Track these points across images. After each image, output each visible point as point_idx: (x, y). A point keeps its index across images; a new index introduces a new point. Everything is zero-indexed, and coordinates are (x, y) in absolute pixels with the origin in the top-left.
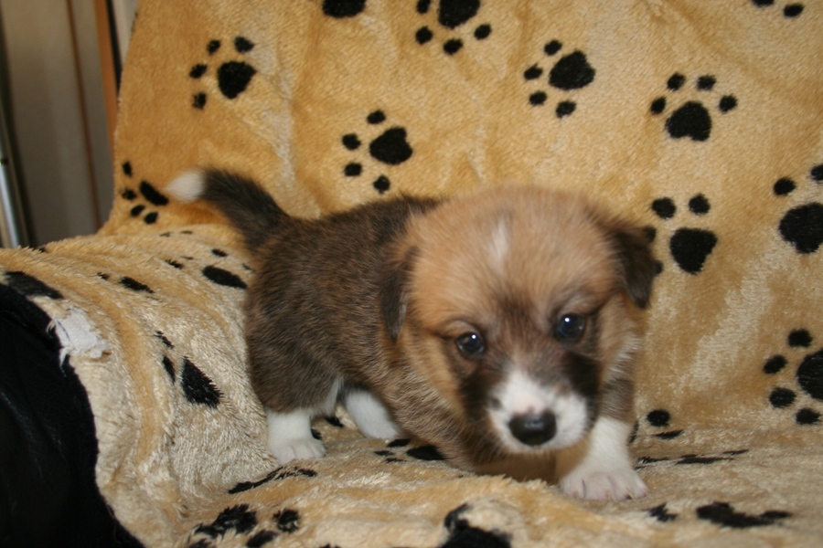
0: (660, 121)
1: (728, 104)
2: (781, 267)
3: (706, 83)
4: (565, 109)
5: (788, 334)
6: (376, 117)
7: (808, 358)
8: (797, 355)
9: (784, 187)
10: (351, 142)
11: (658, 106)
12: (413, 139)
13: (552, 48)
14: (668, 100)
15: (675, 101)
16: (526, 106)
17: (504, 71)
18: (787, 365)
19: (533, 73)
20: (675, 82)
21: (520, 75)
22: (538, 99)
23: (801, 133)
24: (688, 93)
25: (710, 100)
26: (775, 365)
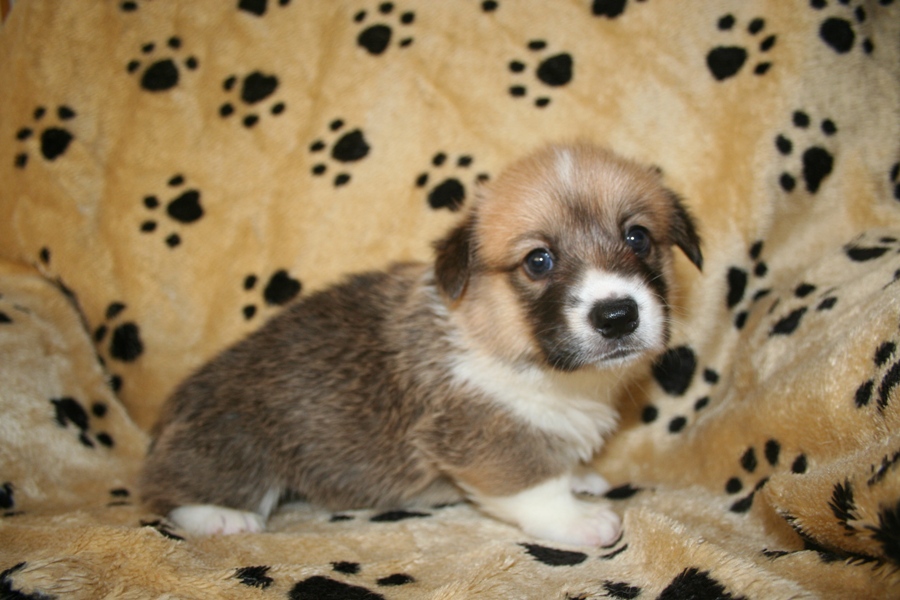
0: (423, 194)
3: (465, 162)
4: (342, 180)
6: (177, 181)
10: (151, 202)
11: (422, 180)
13: (337, 125)
16: (309, 177)
17: (292, 144)
19: (317, 147)
20: (439, 160)
21: (305, 149)
22: (319, 170)
24: (449, 170)
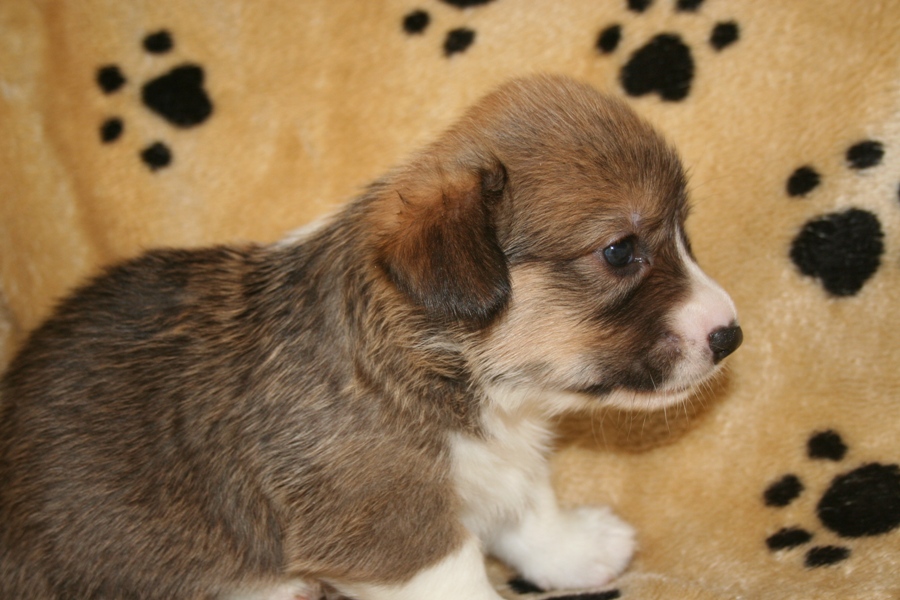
1: (725, 35)
2: (797, 321)
5: (806, 438)
7: (839, 481)
8: (819, 476)
9: (803, 181)
12: (216, 85)
14: (625, 32)
15: (638, 32)
18: (803, 494)
23: (838, 87)
25: (694, 30)
26: (783, 492)
